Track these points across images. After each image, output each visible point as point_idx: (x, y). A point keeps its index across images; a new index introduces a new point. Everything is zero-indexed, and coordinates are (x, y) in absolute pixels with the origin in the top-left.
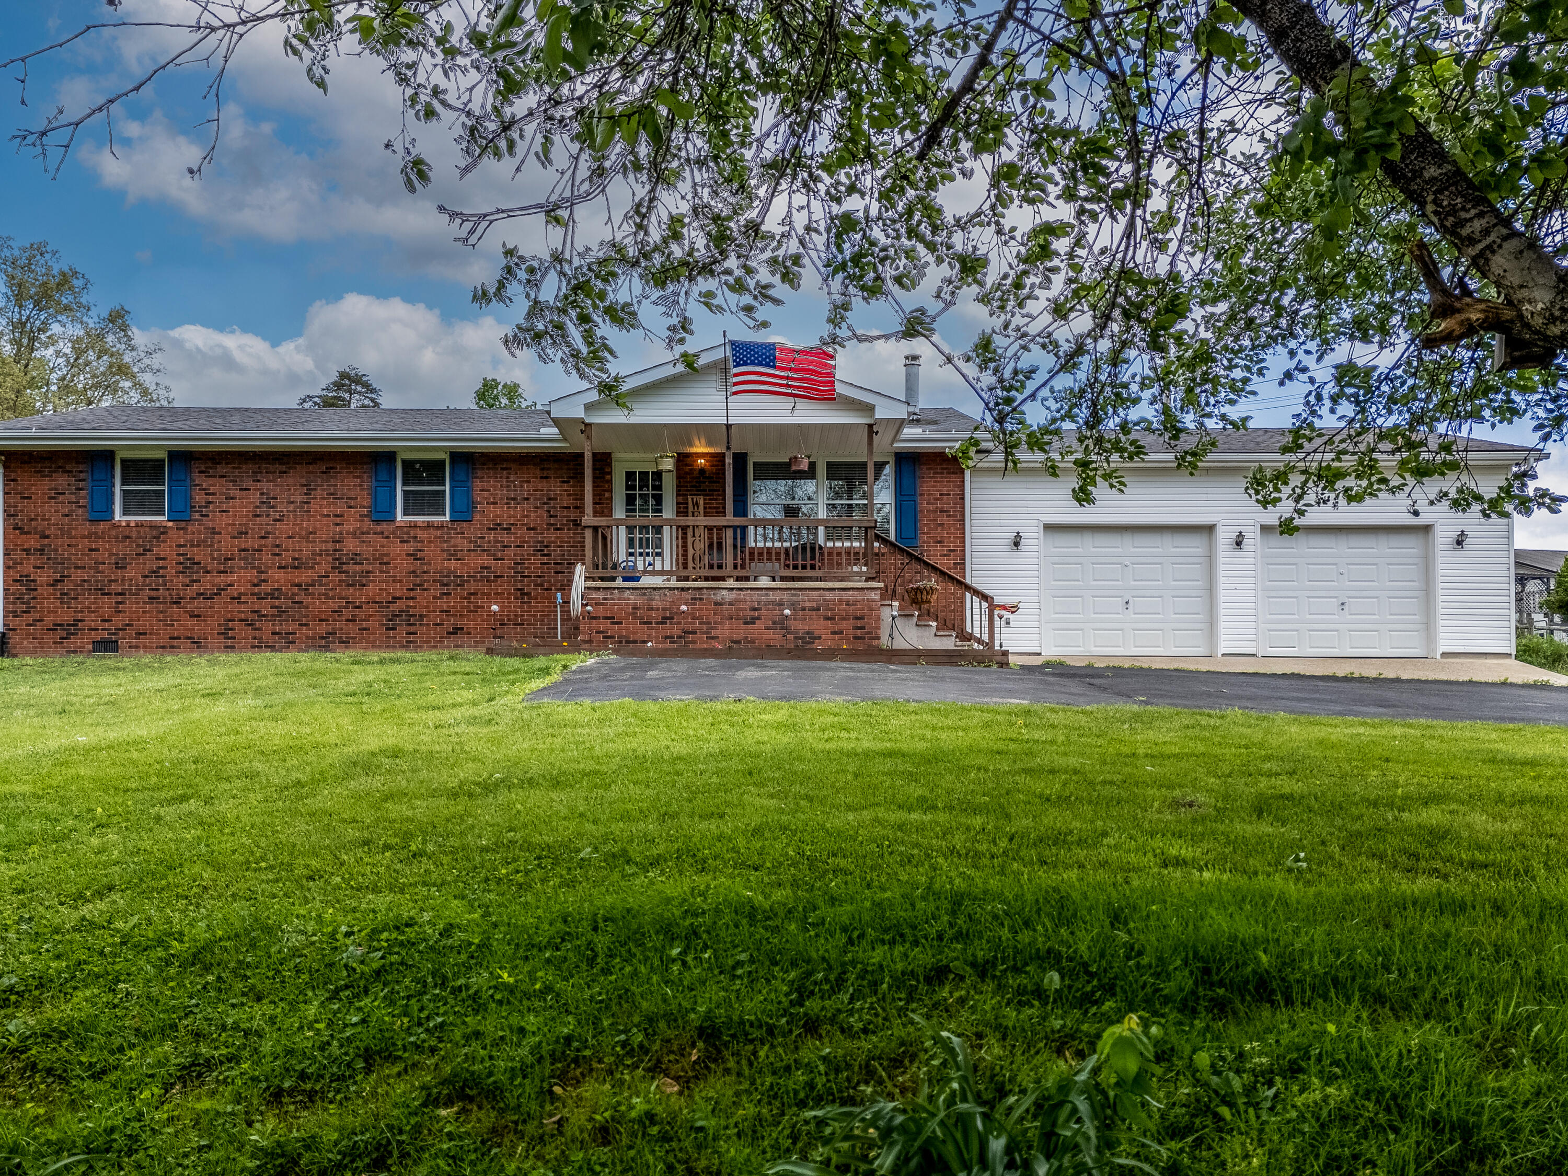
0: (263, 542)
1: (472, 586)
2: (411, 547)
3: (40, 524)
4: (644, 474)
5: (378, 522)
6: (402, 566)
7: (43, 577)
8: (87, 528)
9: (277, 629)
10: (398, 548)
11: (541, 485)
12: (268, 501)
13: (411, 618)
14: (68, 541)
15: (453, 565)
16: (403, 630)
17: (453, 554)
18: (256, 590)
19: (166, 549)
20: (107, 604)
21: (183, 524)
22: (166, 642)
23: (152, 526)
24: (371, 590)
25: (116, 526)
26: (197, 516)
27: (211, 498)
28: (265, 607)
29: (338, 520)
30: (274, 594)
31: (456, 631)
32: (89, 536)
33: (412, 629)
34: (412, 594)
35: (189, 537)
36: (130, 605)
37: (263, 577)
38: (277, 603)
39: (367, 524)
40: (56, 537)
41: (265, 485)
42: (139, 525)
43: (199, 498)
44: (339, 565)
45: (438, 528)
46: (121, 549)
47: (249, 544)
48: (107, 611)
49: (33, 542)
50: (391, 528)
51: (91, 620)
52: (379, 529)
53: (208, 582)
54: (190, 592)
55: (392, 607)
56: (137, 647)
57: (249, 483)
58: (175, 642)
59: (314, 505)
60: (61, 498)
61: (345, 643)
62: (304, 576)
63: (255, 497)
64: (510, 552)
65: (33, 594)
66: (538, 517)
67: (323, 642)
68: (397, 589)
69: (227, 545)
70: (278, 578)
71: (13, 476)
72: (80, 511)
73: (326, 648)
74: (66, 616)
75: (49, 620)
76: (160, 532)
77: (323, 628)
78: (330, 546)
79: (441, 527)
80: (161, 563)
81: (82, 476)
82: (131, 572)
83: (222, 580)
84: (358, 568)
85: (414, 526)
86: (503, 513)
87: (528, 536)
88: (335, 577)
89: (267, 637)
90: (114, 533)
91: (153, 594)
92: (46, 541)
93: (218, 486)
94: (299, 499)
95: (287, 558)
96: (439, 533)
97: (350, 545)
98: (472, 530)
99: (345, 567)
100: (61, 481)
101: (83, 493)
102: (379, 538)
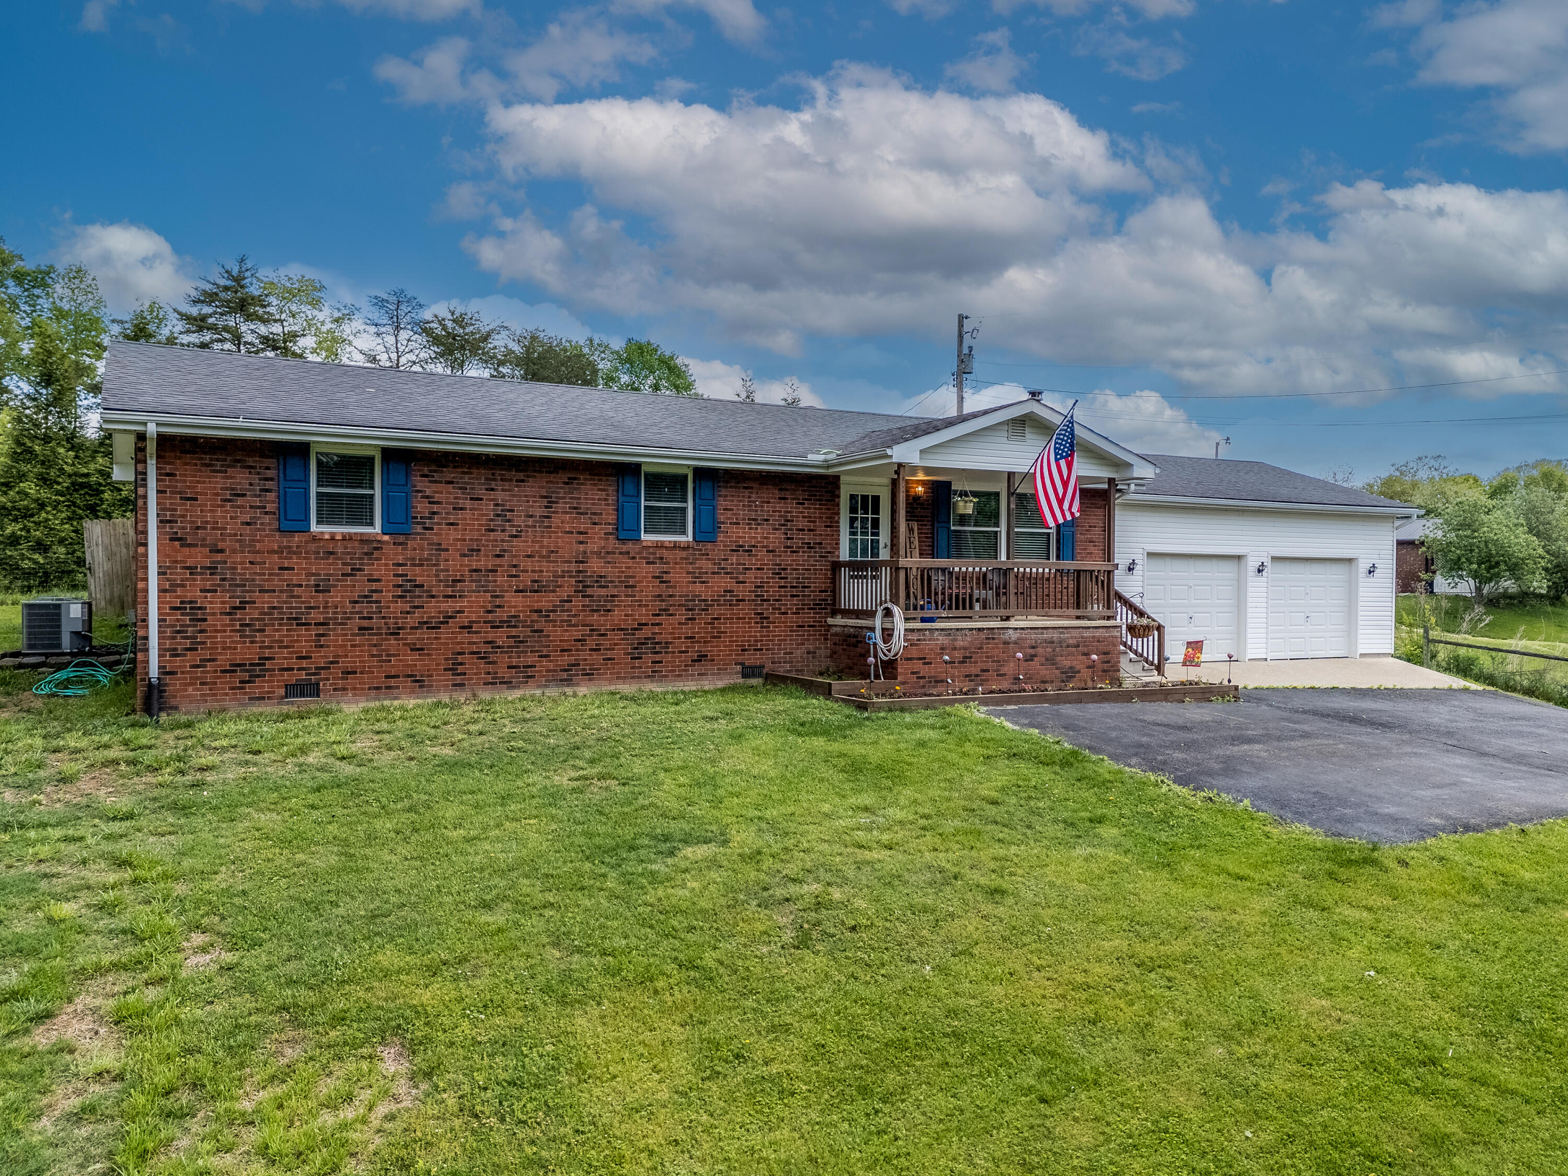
0: (498, 561)
1: (715, 611)
2: (657, 568)
3: (211, 536)
4: (865, 498)
5: (623, 541)
6: (648, 589)
7: (215, 604)
8: (278, 541)
9: (514, 661)
10: (644, 571)
11: (780, 506)
12: (503, 514)
13: (656, 646)
14: (251, 557)
15: (698, 588)
16: (649, 658)
17: (698, 577)
18: (490, 617)
19: (380, 569)
20: (304, 639)
21: (401, 539)
22: (382, 681)
23: (364, 540)
24: (617, 615)
25: (315, 539)
26: (419, 529)
27: (435, 508)
28: (501, 637)
29: (581, 537)
30: (509, 623)
31: (701, 658)
32: (279, 552)
33: (657, 658)
34: (657, 620)
35: (409, 553)
36: (336, 637)
37: (498, 601)
38: (514, 632)
39: (612, 543)
40: (234, 551)
41: (500, 496)
42: (347, 538)
43: (421, 507)
44: (582, 589)
45: (684, 549)
46: (323, 568)
47: (483, 562)
48: (304, 646)
49: (199, 557)
50: (637, 547)
51: (282, 658)
52: (624, 548)
53: (433, 609)
54: (410, 621)
55: (638, 634)
56: (344, 689)
57: (481, 492)
58: (392, 682)
59: (555, 521)
60: (240, 501)
61: (589, 675)
62: (545, 601)
63: (488, 508)
64: (751, 575)
65: (200, 626)
66: (776, 538)
67: (565, 675)
68: (643, 615)
69: (454, 564)
70: (516, 603)
71: (168, 468)
72: (267, 519)
73: (568, 682)
74: (247, 653)
75: (224, 659)
76: (371, 547)
77: (566, 659)
78: (573, 567)
79: (686, 548)
80: (374, 586)
81: (270, 473)
82: (335, 597)
83: (449, 606)
84: (603, 592)
85: (660, 546)
86: (744, 534)
87: (767, 558)
88: (578, 602)
89: (503, 672)
90: (312, 547)
91: (365, 623)
92: (219, 557)
93: (445, 494)
94: (539, 512)
95: (526, 579)
96: (684, 554)
97: (595, 566)
98: (718, 551)
99: (589, 591)
100: (240, 478)
101: (271, 496)
102: (625, 559)
